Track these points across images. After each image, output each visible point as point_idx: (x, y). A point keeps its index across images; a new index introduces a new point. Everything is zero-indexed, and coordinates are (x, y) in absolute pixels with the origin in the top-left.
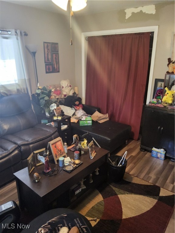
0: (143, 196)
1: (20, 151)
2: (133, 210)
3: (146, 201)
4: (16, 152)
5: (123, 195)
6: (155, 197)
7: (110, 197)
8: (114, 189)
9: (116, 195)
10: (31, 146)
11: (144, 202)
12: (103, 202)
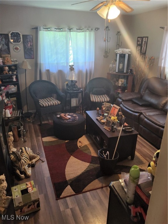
0: (78, 175)
1: (139, 116)
2: (73, 163)
3: (72, 174)
4: (137, 114)
5: (88, 166)
6: (71, 182)
7: (91, 159)
8: (97, 165)
9: (90, 163)
10: (146, 119)
11: (73, 172)
12: (90, 154)
